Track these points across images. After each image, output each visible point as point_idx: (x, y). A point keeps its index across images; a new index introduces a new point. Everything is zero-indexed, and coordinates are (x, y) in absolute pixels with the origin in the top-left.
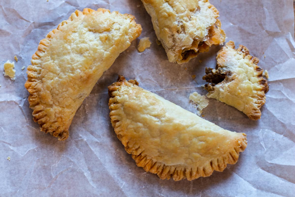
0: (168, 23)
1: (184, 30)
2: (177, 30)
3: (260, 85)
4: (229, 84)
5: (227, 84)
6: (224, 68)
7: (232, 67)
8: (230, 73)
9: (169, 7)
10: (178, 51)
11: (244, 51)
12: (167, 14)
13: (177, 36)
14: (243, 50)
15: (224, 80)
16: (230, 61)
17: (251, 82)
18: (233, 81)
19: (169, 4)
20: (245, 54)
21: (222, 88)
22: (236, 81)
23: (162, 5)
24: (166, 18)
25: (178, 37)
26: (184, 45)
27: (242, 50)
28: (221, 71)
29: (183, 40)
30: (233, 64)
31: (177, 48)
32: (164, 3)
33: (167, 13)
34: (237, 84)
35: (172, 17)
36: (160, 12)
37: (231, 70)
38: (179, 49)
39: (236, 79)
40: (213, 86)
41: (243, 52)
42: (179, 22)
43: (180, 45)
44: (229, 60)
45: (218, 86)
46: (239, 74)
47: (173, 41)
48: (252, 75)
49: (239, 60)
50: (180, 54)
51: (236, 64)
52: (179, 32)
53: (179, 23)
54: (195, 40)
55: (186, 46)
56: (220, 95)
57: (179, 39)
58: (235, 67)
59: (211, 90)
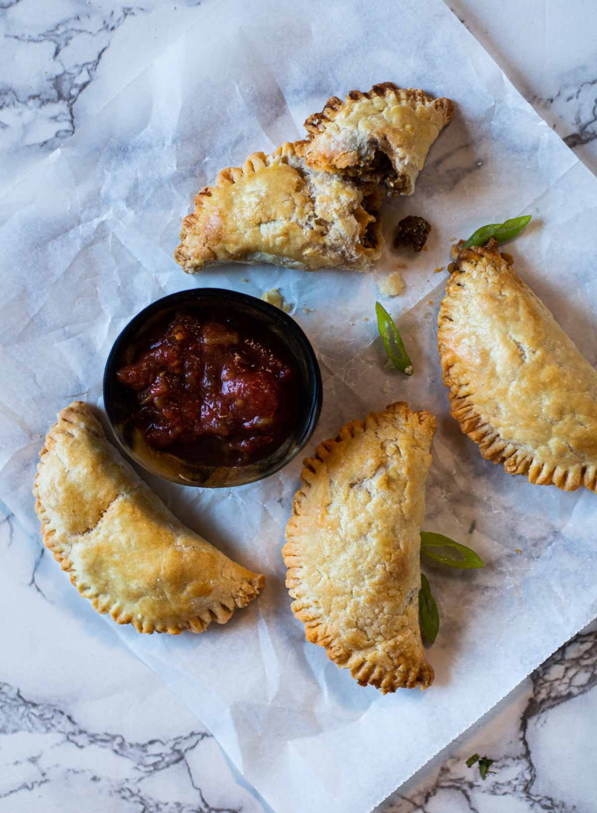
0: (299, 242)
1: (326, 223)
2: (320, 235)
3: (387, 95)
4: (393, 145)
5: (394, 149)
6: (363, 152)
7: (359, 139)
8: (372, 142)
9: (271, 225)
10: (356, 251)
11: (317, 120)
12: (281, 238)
13: (330, 240)
14: (315, 122)
15: (386, 155)
16: (344, 143)
17: (384, 107)
18: (388, 137)
19: (266, 223)
20: (323, 120)
21: (402, 159)
22: (389, 132)
23: (262, 236)
24: (287, 242)
25: (332, 241)
26: (351, 237)
27: (314, 126)
28: (368, 158)
29: (342, 234)
30: (351, 137)
31: (350, 251)
32: (259, 230)
33: (279, 236)
34: (395, 131)
35: (291, 232)
36: (271, 245)
37: (366, 140)
38: (355, 248)
39: (386, 133)
40: (396, 177)
41: (319, 123)
42: (307, 224)
43: (349, 243)
44: (343, 146)
45: (399, 167)
46: (371, 126)
47: (335, 251)
48: (370, 107)
49: (340, 129)
50: (363, 250)
51: (352, 132)
52: (325, 232)
53: (310, 225)
54: (353, 212)
55: (356, 233)
56: (415, 165)
57: (336, 240)
58: (359, 134)
59: (404, 182)
